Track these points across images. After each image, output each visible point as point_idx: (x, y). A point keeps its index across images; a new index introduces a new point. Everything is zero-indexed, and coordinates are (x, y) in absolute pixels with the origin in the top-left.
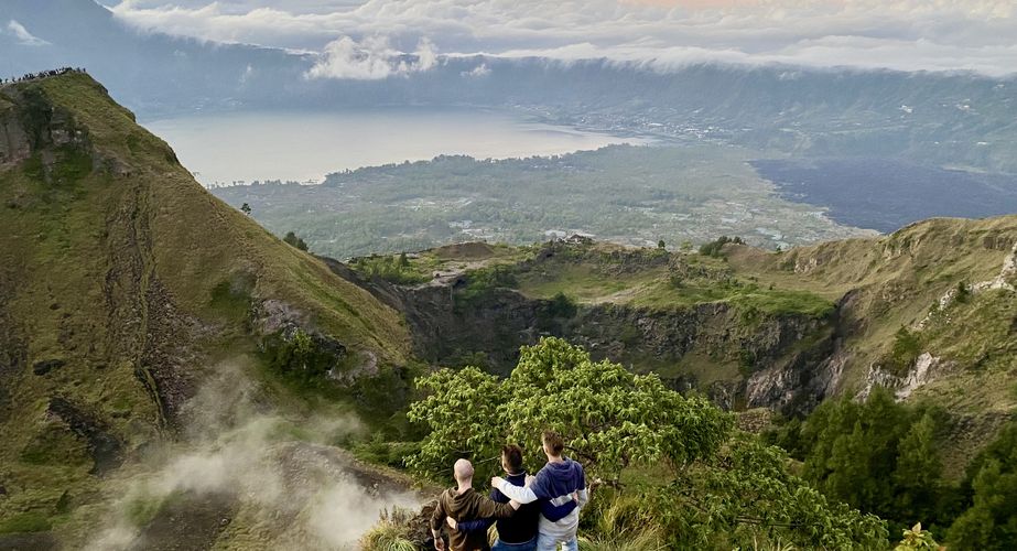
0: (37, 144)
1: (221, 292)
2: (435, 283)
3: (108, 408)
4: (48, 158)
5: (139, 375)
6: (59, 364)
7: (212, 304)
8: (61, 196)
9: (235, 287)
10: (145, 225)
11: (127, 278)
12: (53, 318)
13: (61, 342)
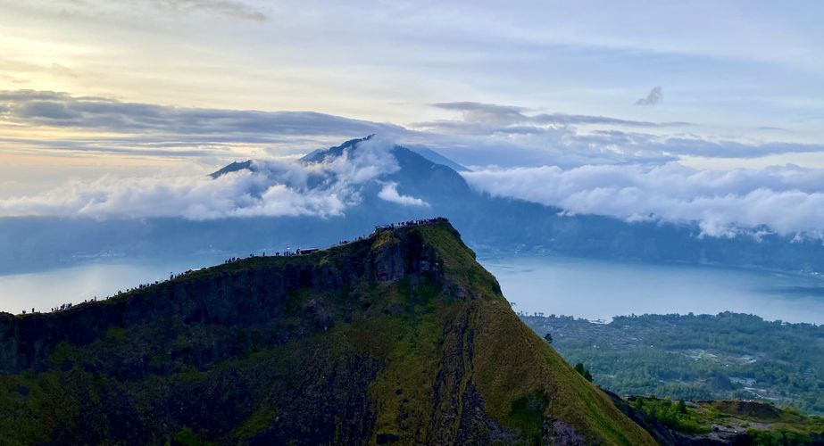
1: (520, 406)
2: (714, 436)
4: (415, 280)
6: (394, 439)
7: (511, 414)
8: (418, 308)
9: (532, 404)
10: (471, 339)
11: (451, 379)
12: (396, 401)
13: (398, 421)
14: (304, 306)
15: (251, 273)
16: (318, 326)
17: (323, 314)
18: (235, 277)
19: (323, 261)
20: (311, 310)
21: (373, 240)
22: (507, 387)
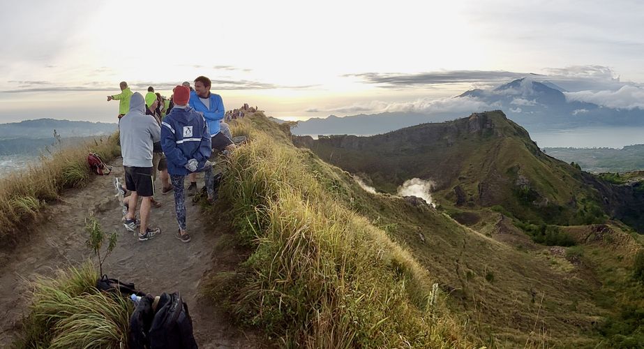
0: (483, 127)
1: (510, 170)
2: (627, 184)
3: (469, 192)
4: (484, 130)
5: (479, 186)
6: (464, 179)
7: (507, 173)
8: (484, 140)
9: (514, 170)
10: (499, 149)
11: (489, 161)
12: (469, 168)
13: (468, 173)
14: (444, 138)
15: (426, 128)
16: (448, 145)
17: (450, 141)
18: (421, 129)
19: (451, 125)
20: (446, 140)
21: (470, 118)
22: (507, 164)
